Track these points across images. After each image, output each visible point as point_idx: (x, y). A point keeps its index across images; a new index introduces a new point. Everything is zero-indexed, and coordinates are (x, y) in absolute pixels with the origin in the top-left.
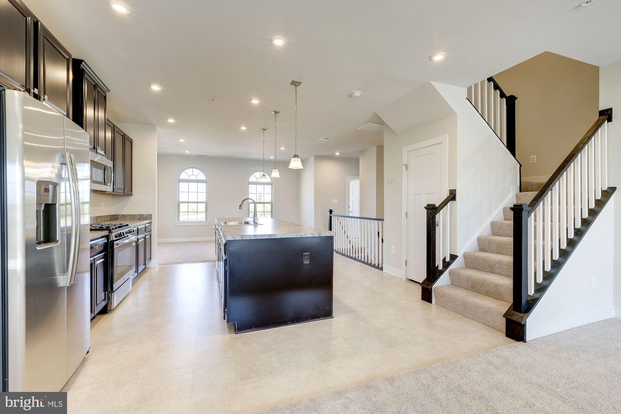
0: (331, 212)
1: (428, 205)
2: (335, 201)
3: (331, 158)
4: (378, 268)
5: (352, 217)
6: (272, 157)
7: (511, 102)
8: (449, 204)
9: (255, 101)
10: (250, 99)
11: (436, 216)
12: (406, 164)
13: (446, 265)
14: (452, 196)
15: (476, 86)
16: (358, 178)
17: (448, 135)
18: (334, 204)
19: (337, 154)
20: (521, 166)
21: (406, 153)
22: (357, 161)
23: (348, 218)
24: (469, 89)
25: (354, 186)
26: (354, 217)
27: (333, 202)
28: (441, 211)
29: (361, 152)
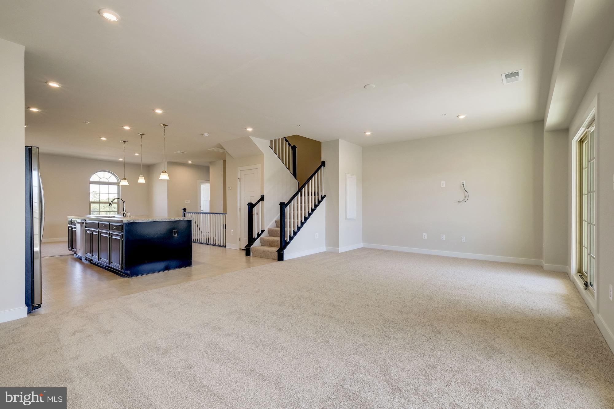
0: (185, 210)
1: (249, 203)
2: (188, 201)
3: (185, 165)
4: (223, 246)
5: (203, 213)
6: (121, 160)
7: (294, 148)
8: (260, 202)
9: (127, 128)
10: (122, 126)
11: (253, 209)
12: (240, 178)
13: (259, 235)
14: (262, 199)
15: (275, 140)
16: (209, 183)
17: (260, 165)
18: (187, 203)
19: (190, 162)
20: (299, 183)
21: (240, 171)
22: (207, 168)
23: (200, 214)
24: (272, 141)
25: (205, 190)
26: (205, 213)
27: (186, 202)
28: (256, 206)
29: (211, 163)
